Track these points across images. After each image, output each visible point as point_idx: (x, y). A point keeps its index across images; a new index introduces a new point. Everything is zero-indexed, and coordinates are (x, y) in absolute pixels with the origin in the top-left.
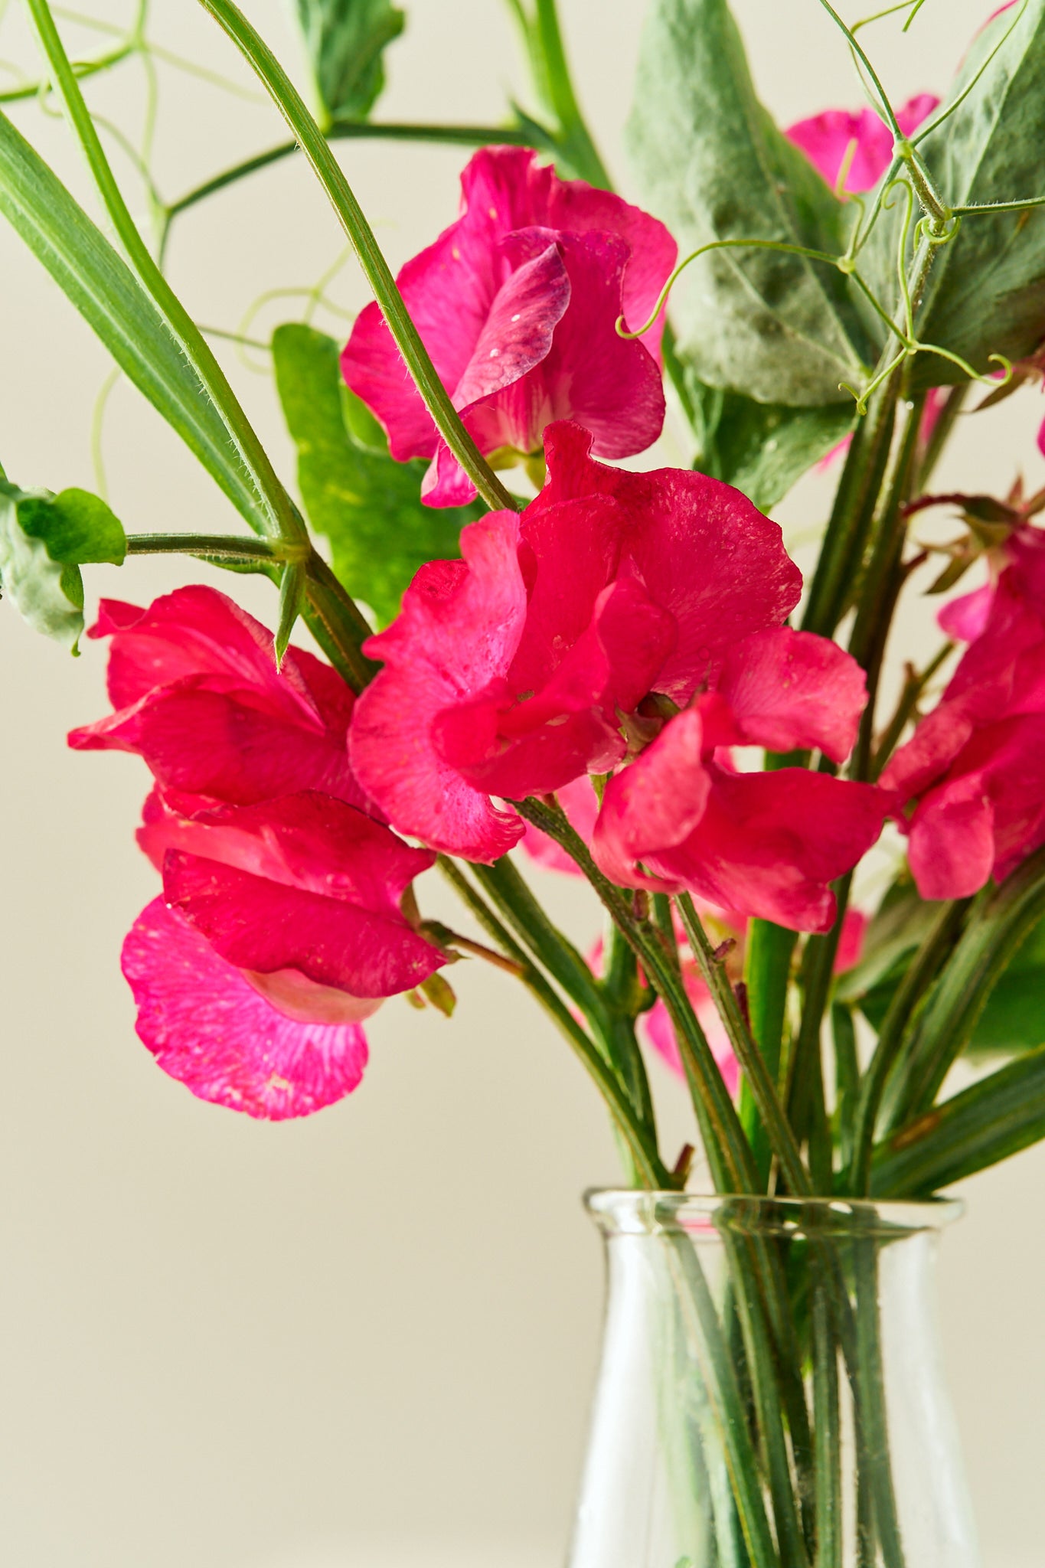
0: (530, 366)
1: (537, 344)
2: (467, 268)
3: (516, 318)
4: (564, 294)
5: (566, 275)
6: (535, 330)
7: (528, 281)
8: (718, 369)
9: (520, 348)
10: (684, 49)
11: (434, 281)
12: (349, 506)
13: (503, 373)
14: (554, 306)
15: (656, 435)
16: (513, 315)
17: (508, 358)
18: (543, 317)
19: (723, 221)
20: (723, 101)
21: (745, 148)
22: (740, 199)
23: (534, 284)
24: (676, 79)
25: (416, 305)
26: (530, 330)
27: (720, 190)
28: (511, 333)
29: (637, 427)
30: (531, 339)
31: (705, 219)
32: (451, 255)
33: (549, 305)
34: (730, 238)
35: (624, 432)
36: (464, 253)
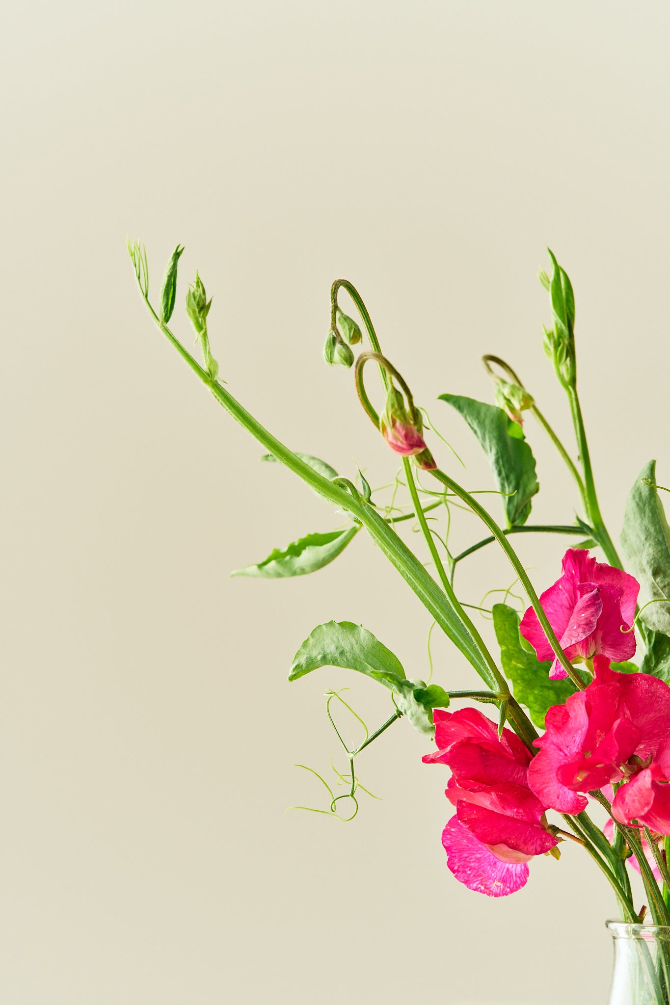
0: (589, 633)
1: (591, 625)
2: (564, 591)
3: (583, 615)
4: (600, 607)
5: (601, 600)
6: (590, 620)
7: (587, 602)
8: (654, 624)
9: (585, 627)
10: (642, 511)
11: (553, 597)
12: (520, 669)
13: (579, 635)
14: (597, 611)
15: (633, 655)
16: (582, 614)
17: (580, 630)
18: (593, 616)
19: (655, 573)
20: (655, 529)
21: (664, 547)
22: (662, 565)
23: (589, 603)
24: (639, 521)
25: (546, 606)
26: (588, 620)
27: (655, 562)
28: (581, 621)
29: (626, 652)
30: (588, 624)
31: (649, 572)
32: (559, 587)
33: (595, 611)
34: (658, 580)
35: (621, 654)
36: (563, 586)
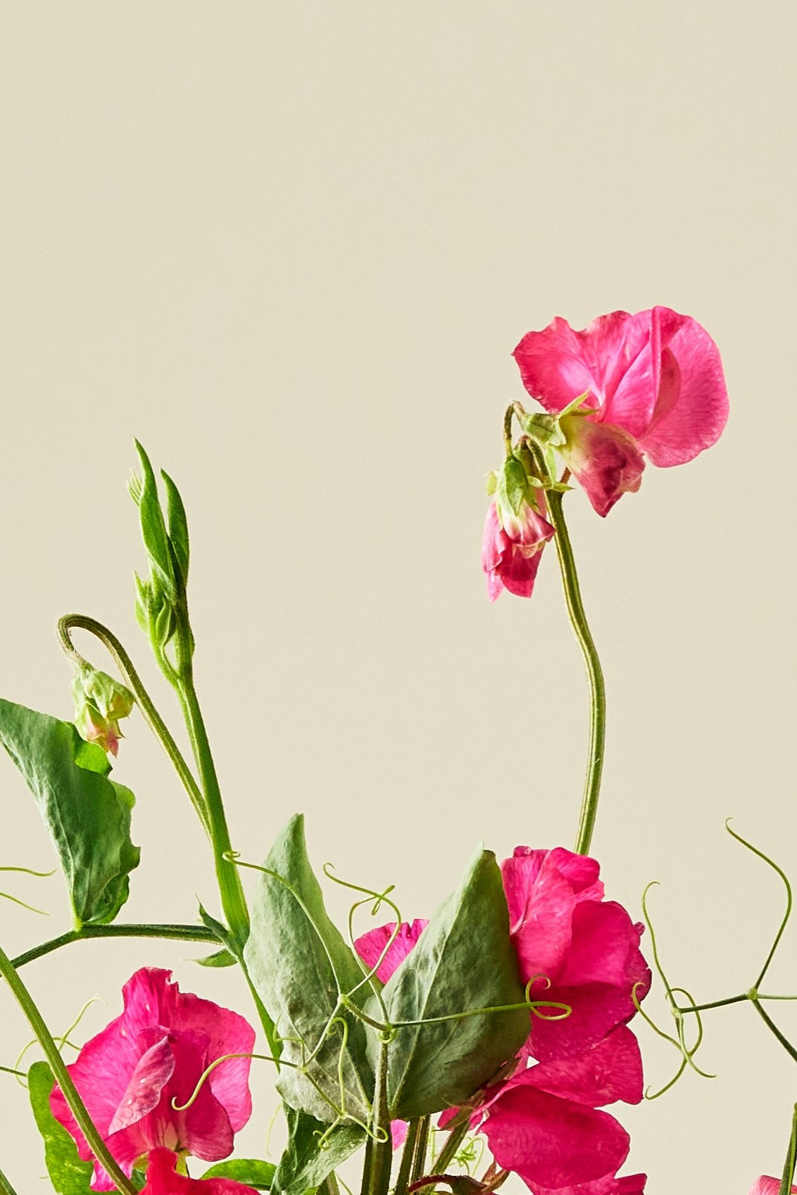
0: (146, 1111)
1: (152, 1098)
2: (131, 1040)
3: (143, 1081)
4: (171, 1067)
5: (172, 1055)
6: (152, 1090)
7: (151, 1058)
9: (143, 1100)
11: (109, 1050)
13: (132, 1115)
14: (165, 1073)
16: (142, 1078)
17: (136, 1106)
18: (157, 1082)
19: (294, 1010)
20: (297, 934)
21: (310, 965)
22: (305, 996)
23: (155, 1060)
24: (273, 919)
25: (98, 1066)
26: (148, 1090)
27: (294, 990)
28: (139, 1090)
29: (220, 1144)
30: (149, 1095)
31: (286, 1009)
32: (120, 1034)
33: (162, 1074)
34: (298, 1022)
35: (214, 1147)
36: (129, 1032)
